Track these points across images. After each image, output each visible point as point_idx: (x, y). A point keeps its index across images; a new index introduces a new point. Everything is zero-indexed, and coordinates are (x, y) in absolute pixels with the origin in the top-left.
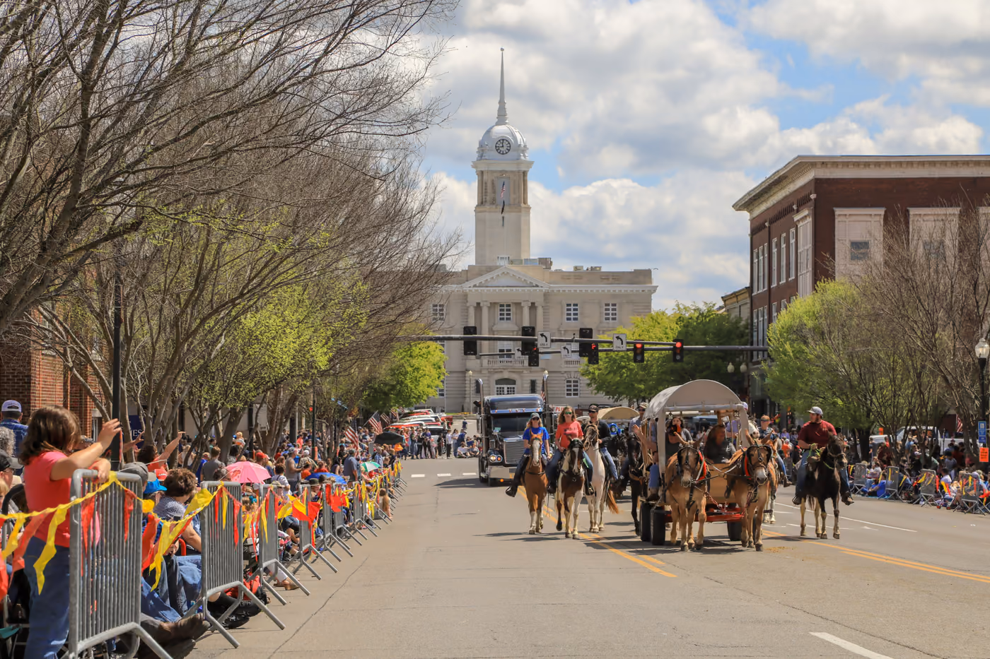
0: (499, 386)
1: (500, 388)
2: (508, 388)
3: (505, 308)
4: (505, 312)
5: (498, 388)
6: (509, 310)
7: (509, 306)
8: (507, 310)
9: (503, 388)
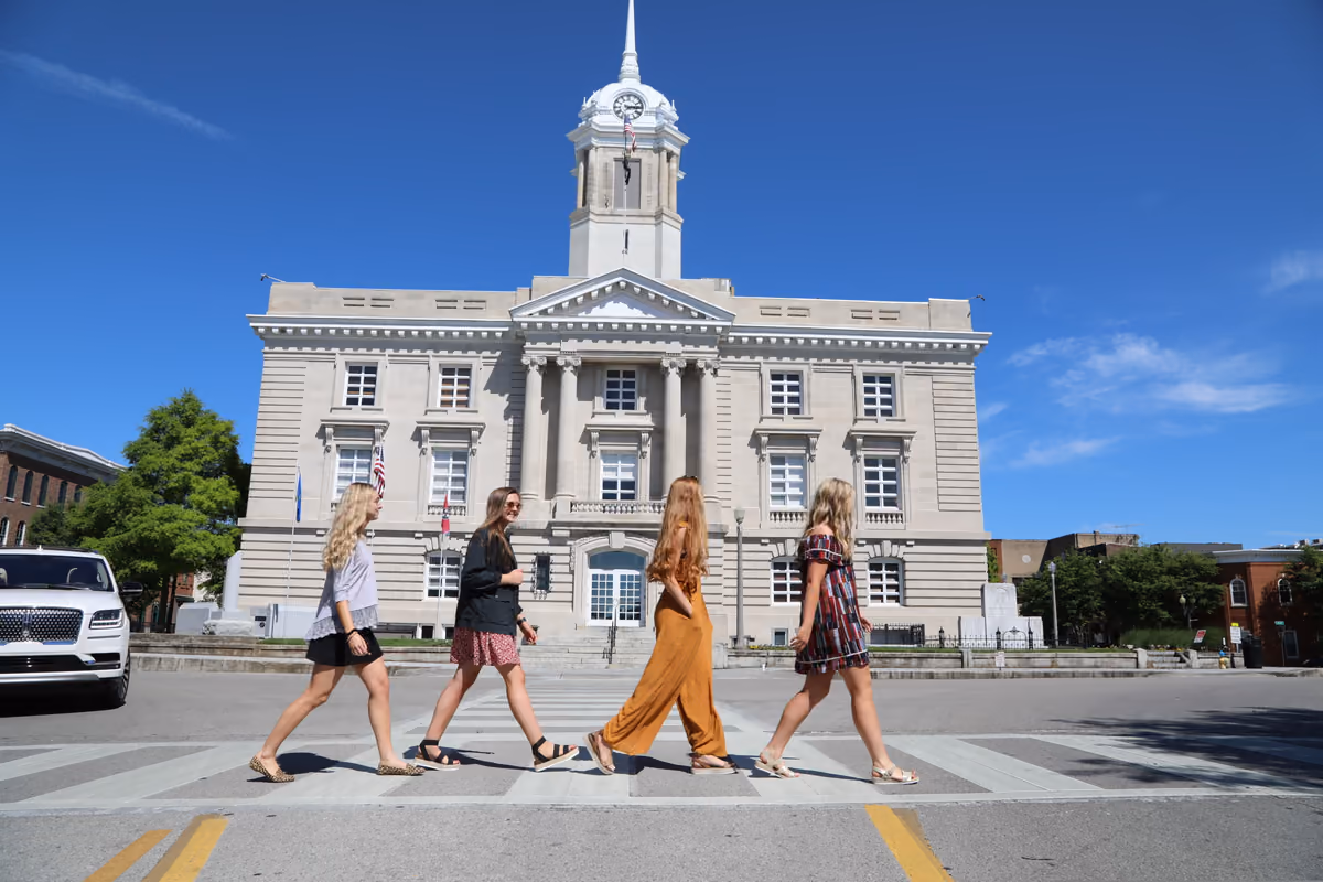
0: (599, 572)
1: (603, 577)
2: (623, 577)
3: (621, 380)
4: (621, 390)
5: (595, 577)
6: (632, 385)
7: (629, 374)
8: (626, 385)
9: (610, 577)
